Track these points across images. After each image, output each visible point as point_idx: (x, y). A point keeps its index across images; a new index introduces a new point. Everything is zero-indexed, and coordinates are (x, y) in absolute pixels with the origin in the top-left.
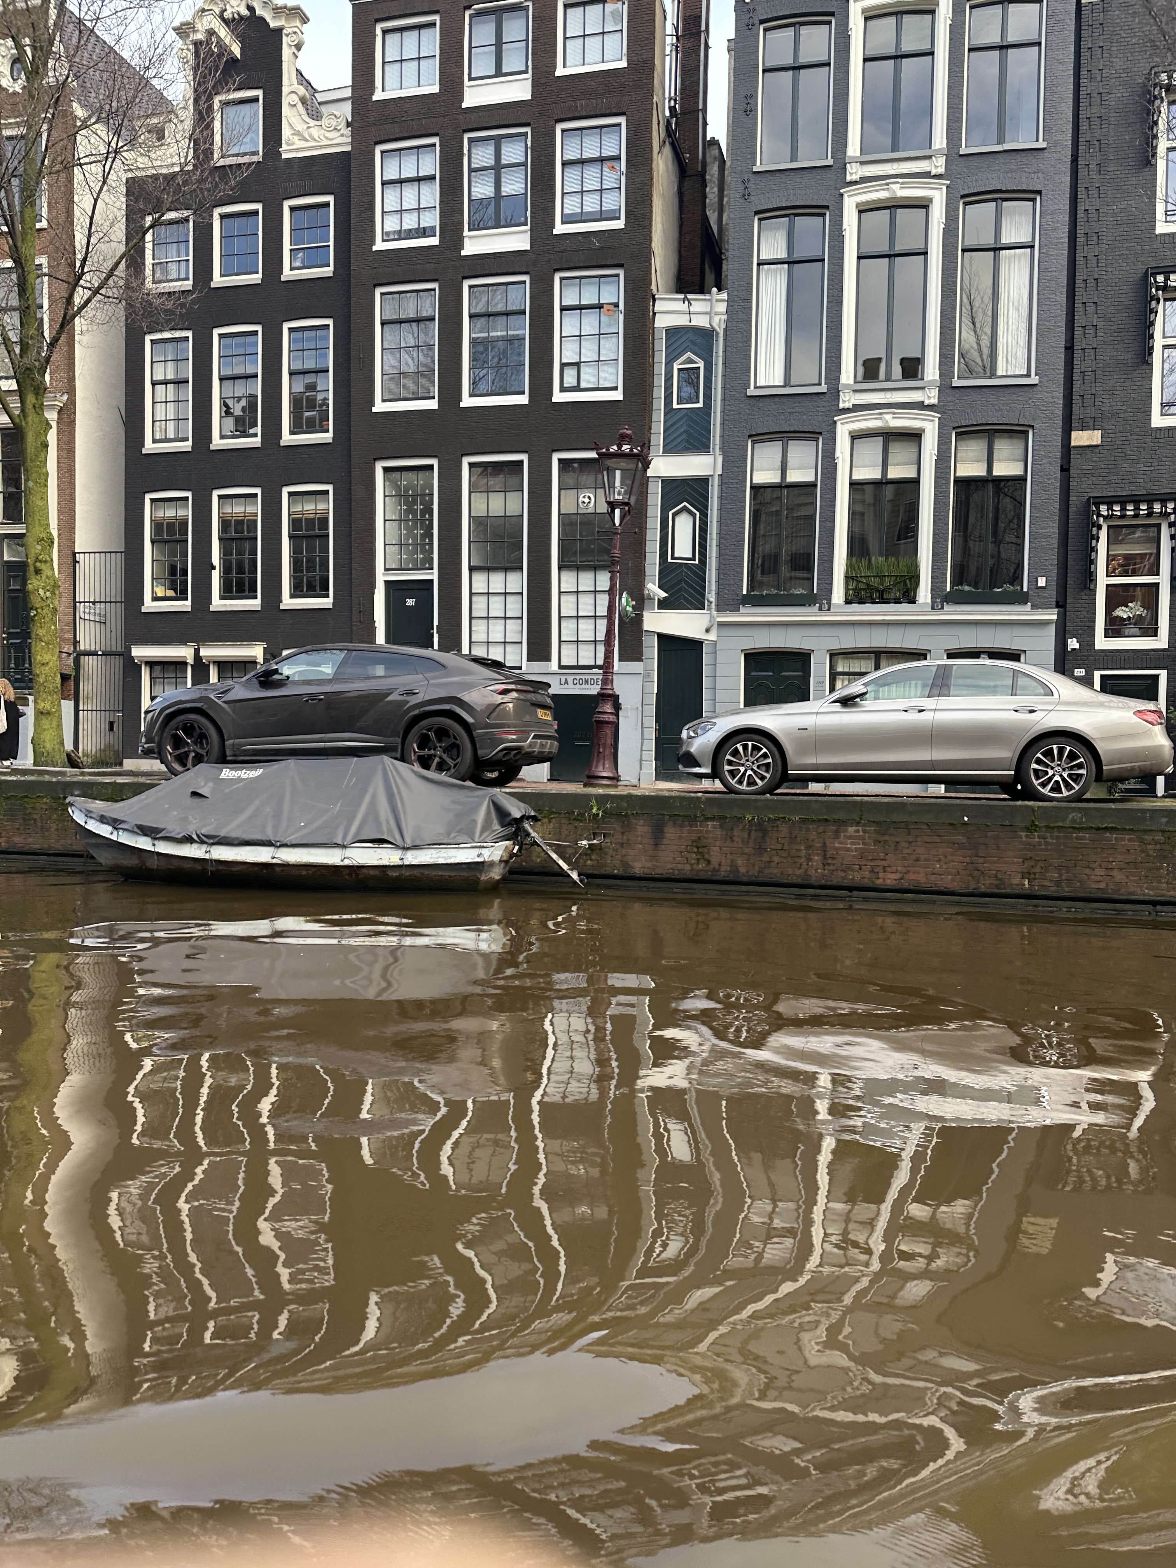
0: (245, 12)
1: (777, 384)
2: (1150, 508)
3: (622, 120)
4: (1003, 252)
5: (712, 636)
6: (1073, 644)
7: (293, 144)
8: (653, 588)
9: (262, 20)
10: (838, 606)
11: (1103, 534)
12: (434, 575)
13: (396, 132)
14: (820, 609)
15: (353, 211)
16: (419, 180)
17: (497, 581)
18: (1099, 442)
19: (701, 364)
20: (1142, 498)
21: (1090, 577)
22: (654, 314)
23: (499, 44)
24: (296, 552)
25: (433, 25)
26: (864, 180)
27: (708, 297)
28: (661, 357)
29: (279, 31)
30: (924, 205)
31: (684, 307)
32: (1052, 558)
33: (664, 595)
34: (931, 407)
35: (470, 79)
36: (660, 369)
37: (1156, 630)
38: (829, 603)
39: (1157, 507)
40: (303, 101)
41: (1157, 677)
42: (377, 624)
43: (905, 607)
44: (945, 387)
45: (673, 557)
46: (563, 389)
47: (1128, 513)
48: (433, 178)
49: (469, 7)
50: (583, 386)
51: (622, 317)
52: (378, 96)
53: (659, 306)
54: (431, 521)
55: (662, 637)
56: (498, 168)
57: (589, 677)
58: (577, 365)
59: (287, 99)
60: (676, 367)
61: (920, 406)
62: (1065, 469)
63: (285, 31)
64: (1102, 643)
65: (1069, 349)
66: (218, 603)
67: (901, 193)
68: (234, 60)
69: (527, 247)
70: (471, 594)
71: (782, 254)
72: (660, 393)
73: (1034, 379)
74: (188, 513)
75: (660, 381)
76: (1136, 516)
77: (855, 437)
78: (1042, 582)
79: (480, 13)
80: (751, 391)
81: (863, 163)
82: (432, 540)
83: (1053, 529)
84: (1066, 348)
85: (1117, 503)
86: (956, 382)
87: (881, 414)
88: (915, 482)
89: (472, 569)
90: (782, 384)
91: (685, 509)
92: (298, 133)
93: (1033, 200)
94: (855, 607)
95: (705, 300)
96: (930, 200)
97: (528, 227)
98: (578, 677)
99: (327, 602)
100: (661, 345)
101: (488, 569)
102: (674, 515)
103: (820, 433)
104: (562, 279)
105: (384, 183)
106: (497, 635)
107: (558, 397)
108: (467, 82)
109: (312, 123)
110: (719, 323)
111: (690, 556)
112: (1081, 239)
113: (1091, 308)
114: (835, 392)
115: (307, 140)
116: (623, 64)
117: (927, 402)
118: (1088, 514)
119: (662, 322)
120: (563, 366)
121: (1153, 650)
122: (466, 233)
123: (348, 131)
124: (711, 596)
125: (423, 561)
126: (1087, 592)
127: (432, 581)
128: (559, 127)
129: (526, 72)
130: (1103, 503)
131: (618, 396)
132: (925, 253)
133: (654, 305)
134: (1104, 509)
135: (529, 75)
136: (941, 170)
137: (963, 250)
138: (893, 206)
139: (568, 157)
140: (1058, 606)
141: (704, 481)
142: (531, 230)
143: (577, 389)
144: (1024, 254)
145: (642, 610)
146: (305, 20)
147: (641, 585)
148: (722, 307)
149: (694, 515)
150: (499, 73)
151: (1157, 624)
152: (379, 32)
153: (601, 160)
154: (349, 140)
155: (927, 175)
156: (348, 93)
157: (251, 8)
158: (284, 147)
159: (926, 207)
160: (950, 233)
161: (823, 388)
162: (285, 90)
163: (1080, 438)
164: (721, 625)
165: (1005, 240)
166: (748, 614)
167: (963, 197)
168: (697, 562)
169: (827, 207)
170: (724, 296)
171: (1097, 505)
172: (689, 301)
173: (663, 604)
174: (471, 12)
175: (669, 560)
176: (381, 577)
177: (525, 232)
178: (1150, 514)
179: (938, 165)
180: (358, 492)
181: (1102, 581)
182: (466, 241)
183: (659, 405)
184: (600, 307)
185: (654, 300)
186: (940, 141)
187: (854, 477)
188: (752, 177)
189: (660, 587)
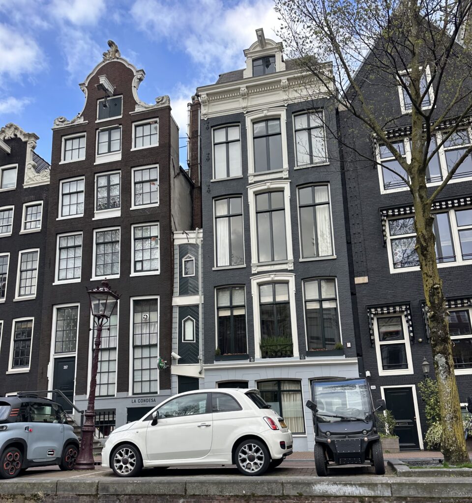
0: (13, 136)
1: (226, 265)
2: (394, 309)
3: (157, 165)
4: (317, 207)
5: (203, 376)
6: (368, 374)
7: (28, 182)
8: (175, 355)
9: (20, 139)
10: (258, 359)
11: (375, 322)
12: (76, 355)
13: (68, 175)
14: (250, 361)
15: (50, 206)
16: (77, 193)
18: (367, 281)
19: (194, 259)
21: (372, 342)
22: (174, 240)
23: (110, 141)
24: (17, 347)
25: (84, 136)
27: (195, 231)
28: (177, 256)
29: (26, 143)
30: (281, 190)
31: (185, 236)
32: (352, 333)
33: (180, 357)
34: (290, 271)
35: (98, 154)
36: (177, 261)
37: (407, 366)
38: (254, 358)
39: (398, 309)
40: (34, 166)
41: (411, 388)
42: (49, 379)
43: (288, 359)
44: (296, 262)
45: (184, 340)
46: (135, 271)
47: (385, 312)
48: (82, 192)
49: (98, 129)
50: (145, 269)
51: (159, 241)
52: (62, 162)
53: (175, 236)
54: (76, 330)
55: (180, 377)
56: (109, 187)
57: (146, 398)
58: (142, 261)
59: (27, 166)
60: (183, 260)
61: (286, 271)
62: (353, 294)
63: (28, 142)
64: (382, 373)
65: (349, 243)
67: (271, 186)
68: (8, 154)
69: (120, 216)
71: (226, 213)
72: (177, 271)
73: (335, 257)
75: (177, 266)
76: (389, 313)
77: (260, 285)
78: (349, 345)
79: (103, 131)
80: (215, 268)
81: (255, 176)
84: (347, 243)
85: (379, 307)
86: (301, 260)
87: (270, 275)
88: (288, 303)
89: (93, 350)
90: (229, 265)
91: (189, 319)
92: (30, 178)
93: (327, 185)
94: (266, 360)
96: (284, 188)
98: (140, 399)
100: (177, 252)
101: (101, 350)
103: (245, 284)
104: (134, 228)
105: (63, 195)
106: (104, 380)
107: (133, 274)
108: (97, 156)
109: (37, 174)
110: (199, 242)
111: (192, 339)
112: (349, 199)
113: (357, 226)
114: (249, 266)
115: (34, 181)
116: (157, 145)
117: (289, 269)
118: (366, 312)
119: (177, 242)
120: (135, 262)
121: (407, 375)
122: (95, 211)
123: (49, 177)
124: (201, 356)
125: (72, 349)
126: (372, 349)
127: (75, 357)
128: (133, 170)
129: (120, 150)
130: (373, 308)
131: (158, 273)
132: (284, 209)
133: (173, 236)
134: (373, 310)
135: (121, 152)
136: (287, 176)
137: (300, 207)
138: (269, 191)
139: (137, 180)
140: (358, 355)
141: (197, 306)
142: (121, 209)
143: (142, 271)
144: (326, 206)
145: (170, 364)
146: (37, 138)
147: (170, 353)
148: (201, 235)
149: (193, 321)
150: (109, 151)
151: (407, 363)
152: (63, 140)
153: (150, 181)
154: (49, 180)
155: (281, 178)
157: (16, 135)
158: (25, 184)
159: (283, 191)
160: (293, 200)
161: (245, 266)
162: (27, 164)
163: (359, 280)
164: (206, 370)
165: (317, 201)
166: (218, 364)
167: (297, 186)
168: (195, 342)
169: (242, 194)
170: (201, 231)
171: (370, 309)
172: (186, 233)
173: (181, 361)
174: (99, 131)
176: (52, 357)
177: (118, 210)
179: (285, 175)
180: (45, 319)
181: (378, 343)
182: (95, 215)
183: (177, 276)
184: (150, 238)
185: (173, 234)
186: (286, 165)
187: (261, 302)
188: (210, 184)
189: (178, 355)
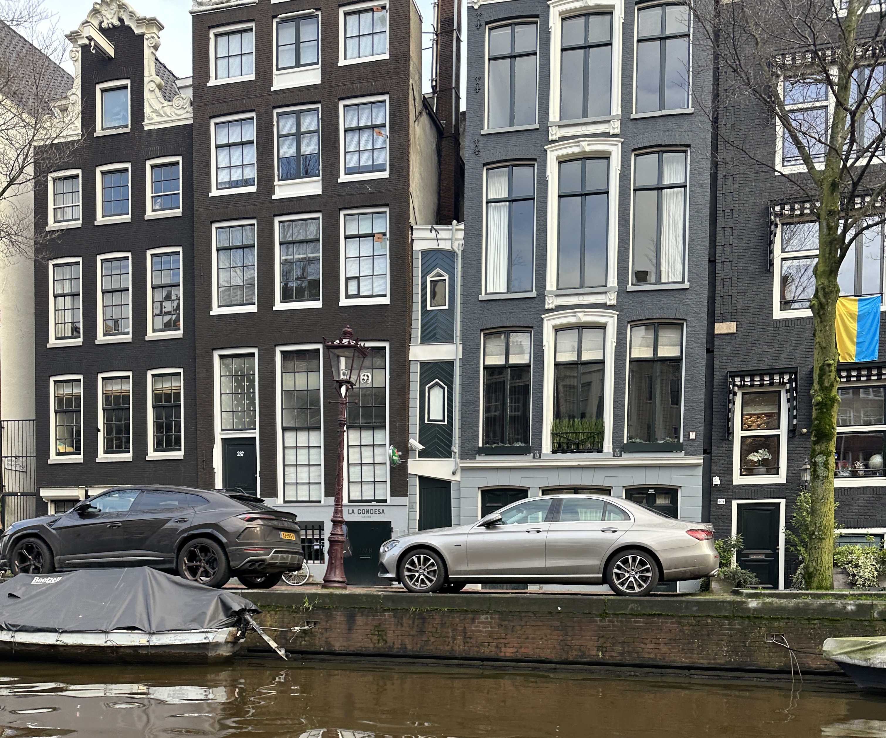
0: (117, 23)
1: (501, 291)
2: (772, 379)
3: (386, 97)
4: (665, 191)
5: (457, 478)
6: (716, 481)
7: (152, 119)
8: (415, 443)
9: (129, 28)
10: (547, 455)
11: (738, 400)
12: (256, 434)
13: (225, 108)
14: (534, 457)
15: (195, 168)
16: (242, 144)
17: (303, 438)
18: (735, 331)
19: (446, 277)
20: (766, 372)
21: (729, 432)
22: (412, 240)
23: (298, 43)
24: (158, 418)
25: (250, 30)
26: (562, 139)
27: (450, 227)
28: (418, 272)
29: (142, 36)
30: (606, 157)
31: (433, 234)
32: (700, 417)
33: (422, 447)
34: (611, 307)
35: (278, 69)
36: (418, 281)
37: (778, 469)
38: (540, 452)
39: (777, 379)
40: (159, 87)
41: (778, 504)
42: (215, 471)
43: (595, 455)
44: (622, 292)
45: (429, 420)
46: (348, 296)
47: (756, 383)
48: (252, 142)
49: (276, 16)
50: (362, 294)
51: (388, 243)
52: (212, 83)
53: (416, 234)
54: (254, 393)
55: (422, 479)
56: (298, 135)
57: (370, 508)
58: (358, 278)
59: (148, 86)
60: (429, 279)
61: (603, 306)
62: (710, 351)
63: (145, 37)
64: (738, 479)
65: (712, 261)
66: (102, 457)
67: (588, 148)
68: (110, 58)
69: (320, 192)
70: (284, 448)
71: (504, 194)
72: (417, 298)
73: (687, 285)
74: (80, 390)
75: (418, 290)
76: (762, 385)
77: (558, 330)
78: (693, 435)
79: (284, 21)
80: (483, 297)
81: (560, 127)
82: (255, 408)
83: (701, 396)
84: (710, 261)
85: (747, 375)
86: (630, 287)
87: (575, 312)
88: (602, 362)
89: (284, 429)
90: (505, 291)
91: (437, 384)
92: (155, 111)
93: (685, 152)
94: (559, 455)
95: (449, 230)
96: (610, 153)
97: (320, 178)
98: (361, 508)
99: (179, 455)
100: (418, 263)
101: (296, 429)
102: (430, 388)
103: (532, 327)
104: (345, 215)
105: (217, 147)
106: (303, 477)
107: (344, 302)
108: (275, 72)
109: (166, 103)
110: (458, 246)
111: (441, 418)
112: (720, 180)
113: (728, 231)
114: (542, 297)
115: (162, 116)
116: (387, 56)
117: (608, 303)
118: (725, 383)
119: (418, 246)
120: (347, 279)
121: (775, 484)
122: (276, 182)
123: (191, 109)
124: (456, 448)
125: (249, 423)
126: (727, 442)
127: (255, 438)
128: (342, 104)
129: (317, 63)
130: (737, 376)
131: (386, 301)
132: (608, 193)
133: (412, 234)
134: (738, 380)
135: (319, 66)
136: (617, 131)
137: (635, 190)
138: (584, 158)
139: (349, 125)
140: (705, 452)
141: (450, 363)
142: (322, 180)
143: (358, 296)
144: (680, 192)
145: (406, 457)
146: (161, 27)
147: (406, 441)
148: (460, 235)
149: (444, 389)
150: (298, 64)
151: (778, 465)
152: (212, 36)
153: (373, 127)
154: (192, 115)
155: (607, 134)
156: (190, 82)
157: (121, 20)
158: (146, 121)
159: (608, 158)
160: (624, 177)
161: (534, 294)
162: (146, 80)
163: (721, 328)
164: (463, 469)
165: (666, 181)
166: (482, 461)
167: (633, 150)
168: (446, 423)
169: (535, 160)
170: (462, 226)
171: (733, 377)
172: (436, 230)
173: (423, 454)
174: (278, 20)
175: (426, 422)
176: (218, 436)
177: (318, 181)
178: (772, 384)
179: (615, 127)
180: (201, 373)
181: (738, 434)
182: (277, 188)
183: (417, 307)
184: (372, 235)
185: (412, 230)
186: (616, 109)
187: (557, 360)
188: (481, 138)
189: (420, 442)
